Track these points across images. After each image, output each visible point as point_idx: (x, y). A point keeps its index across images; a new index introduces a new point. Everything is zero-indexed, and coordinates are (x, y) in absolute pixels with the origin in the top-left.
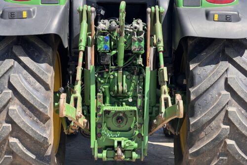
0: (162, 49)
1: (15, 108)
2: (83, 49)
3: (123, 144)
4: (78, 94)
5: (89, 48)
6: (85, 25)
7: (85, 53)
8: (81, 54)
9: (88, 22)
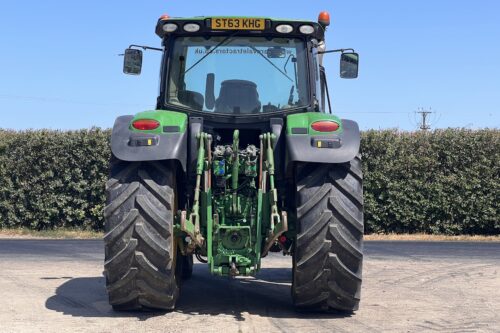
0: (273, 173)
1: (141, 224)
2: (200, 172)
3: (237, 260)
4: (196, 213)
5: (206, 173)
6: (202, 150)
7: (203, 176)
8: (199, 177)
9: (205, 147)
